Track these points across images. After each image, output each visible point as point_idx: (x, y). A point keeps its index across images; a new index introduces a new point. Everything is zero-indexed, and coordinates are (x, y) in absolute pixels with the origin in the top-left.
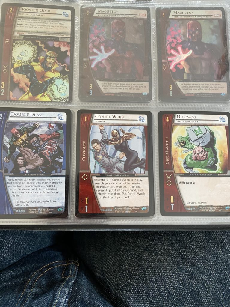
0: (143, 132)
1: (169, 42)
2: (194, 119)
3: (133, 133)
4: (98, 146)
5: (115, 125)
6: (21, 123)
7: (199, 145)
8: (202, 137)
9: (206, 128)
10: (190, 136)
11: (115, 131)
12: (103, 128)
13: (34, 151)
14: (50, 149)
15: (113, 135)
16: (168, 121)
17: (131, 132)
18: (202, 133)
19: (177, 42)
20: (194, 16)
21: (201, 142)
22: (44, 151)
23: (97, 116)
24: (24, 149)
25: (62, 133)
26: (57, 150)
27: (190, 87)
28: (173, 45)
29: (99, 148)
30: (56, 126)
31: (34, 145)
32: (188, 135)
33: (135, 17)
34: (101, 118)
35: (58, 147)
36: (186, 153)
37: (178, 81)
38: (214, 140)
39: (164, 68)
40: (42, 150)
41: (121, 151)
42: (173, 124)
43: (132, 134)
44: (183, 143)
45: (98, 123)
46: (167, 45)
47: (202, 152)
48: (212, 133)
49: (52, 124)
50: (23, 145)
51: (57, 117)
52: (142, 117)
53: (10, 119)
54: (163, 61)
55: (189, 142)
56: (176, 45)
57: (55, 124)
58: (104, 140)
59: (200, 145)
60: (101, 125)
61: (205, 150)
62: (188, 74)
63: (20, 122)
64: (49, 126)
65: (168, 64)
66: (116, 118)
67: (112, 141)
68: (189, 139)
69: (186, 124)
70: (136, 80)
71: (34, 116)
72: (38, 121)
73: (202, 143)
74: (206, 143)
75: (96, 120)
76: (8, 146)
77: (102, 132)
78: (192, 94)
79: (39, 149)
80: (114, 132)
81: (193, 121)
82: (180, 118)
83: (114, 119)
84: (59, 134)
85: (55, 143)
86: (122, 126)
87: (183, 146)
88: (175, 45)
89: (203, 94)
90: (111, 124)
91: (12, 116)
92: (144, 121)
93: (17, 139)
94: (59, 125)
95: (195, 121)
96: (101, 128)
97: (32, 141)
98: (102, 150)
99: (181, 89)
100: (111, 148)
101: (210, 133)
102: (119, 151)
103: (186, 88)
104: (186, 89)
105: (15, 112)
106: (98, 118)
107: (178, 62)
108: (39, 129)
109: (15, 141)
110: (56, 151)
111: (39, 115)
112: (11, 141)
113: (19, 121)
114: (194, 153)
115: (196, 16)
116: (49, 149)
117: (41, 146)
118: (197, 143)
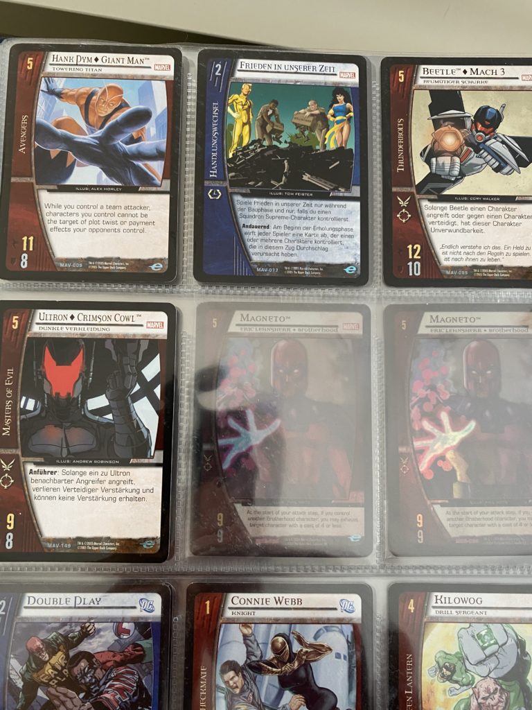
0: (350, 640)
1: (417, 399)
2: (477, 605)
3: (325, 644)
4: (236, 678)
5: (280, 622)
6: (50, 623)
7: (488, 676)
8: (497, 654)
9: (507, 629)
10: (467, 651)
11: (281, 639)
12: (250, 631)
13: (82, 695)
14: (121, 690)
15: (274, 649)
16: (412, 611)
17: (320, 642)
18: (496, 643)
19: (437, 399)
20: (483, 329)
21: (493, 666)
22: (107, 695)
23: (236, 601)
24: (57, 692)
25: (149, 646)
26: (136, 691)
27: (468, 519)
28: (428, 407)
29: (239, 685)
30: (135, 629)
31: (83, 681)
32: (461, 648)
33: (331, 331)
34: (245, 606)
35: (140, 684)
36: (454, 697)
37: (438, 503)
38: (527, 661)
39: (404, 469)
40: (102, 693)
41: (296, 691)
42: (425, 620)
43: (323, 646)
44: (448, 671)
45: (238, 619)
46: (413, 407)
47: (495, 693)
48: (521, 644)
49: (125, 625)
50: (56, 681)
51: (138, 606)
52: (348, 602)
53: (25, 613)
54: (402, 449)
55: (464, 668)
56: (435, 406)
57: (133, 624)
58: (254, 661)
59: (492, 675)
60: (246, 624)
61: (502, 688)
62: (464, 485)
63: (50, 621)
64: (119, 631)
65: (413, 456)
66: (283, 605)
67: (273, 666)
68: (462, 658)
69: (457, 618)
70: (333, 501)
71: (82, 605)
72: (92, 618)
73: (495, 668)
74: (506, 670)
75: (234, 611)
76: (20, 684)
77: (248, 641)
78: (474, 537)
79: (93, 691)
80: (277, 641)
81: (475, 611)
82: (443, 601)
83: (279, 606)
84: (143, 649)
85: (133, 674)
86: (298, 625)
87: (449, 679)
88: (432, 407)
89: (501, 539)
90: (271, 619)
91: (29, 605)
92: (353, 611)
93: (41, 664)
94: (143, 627)
95: (479, 611)
96: (246, 631)
97: (76, 670)
98: (248, 688)
99: (446, 524)
100: (269, 684)
101: (517, 644)
102: (291, 690)
103: (457, 522)
104: (458, 526)
105: (37, 595)
106: (239, 606)
107: (439, 452)
108: (94, 640)
109: (37, 671)
110: (134, 695)
111: (96, 603)
112: (27, 671)
113: (47, 618)
114: (476, 695)
115: (487, 329)
116: (118, 689)
117: (98, 681)
118: (483, 670)
